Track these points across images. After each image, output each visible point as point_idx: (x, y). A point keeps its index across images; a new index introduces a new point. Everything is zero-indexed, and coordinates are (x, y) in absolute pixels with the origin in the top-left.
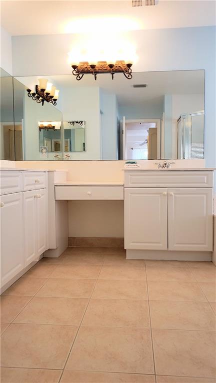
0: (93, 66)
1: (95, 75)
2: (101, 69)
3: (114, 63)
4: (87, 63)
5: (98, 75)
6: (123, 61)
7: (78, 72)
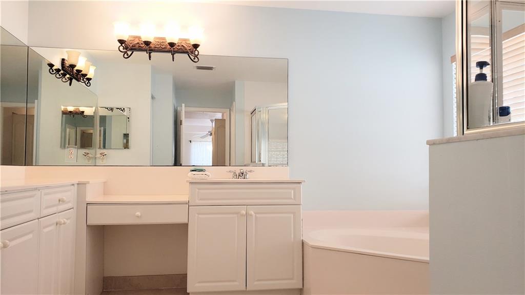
0: (147, 43)
1: (150, 53)
2: (157, 46)
3: (175, 41)
4: (139, 38)
5: (153, 54)
6: (188, 40)
7: (126, 48)
